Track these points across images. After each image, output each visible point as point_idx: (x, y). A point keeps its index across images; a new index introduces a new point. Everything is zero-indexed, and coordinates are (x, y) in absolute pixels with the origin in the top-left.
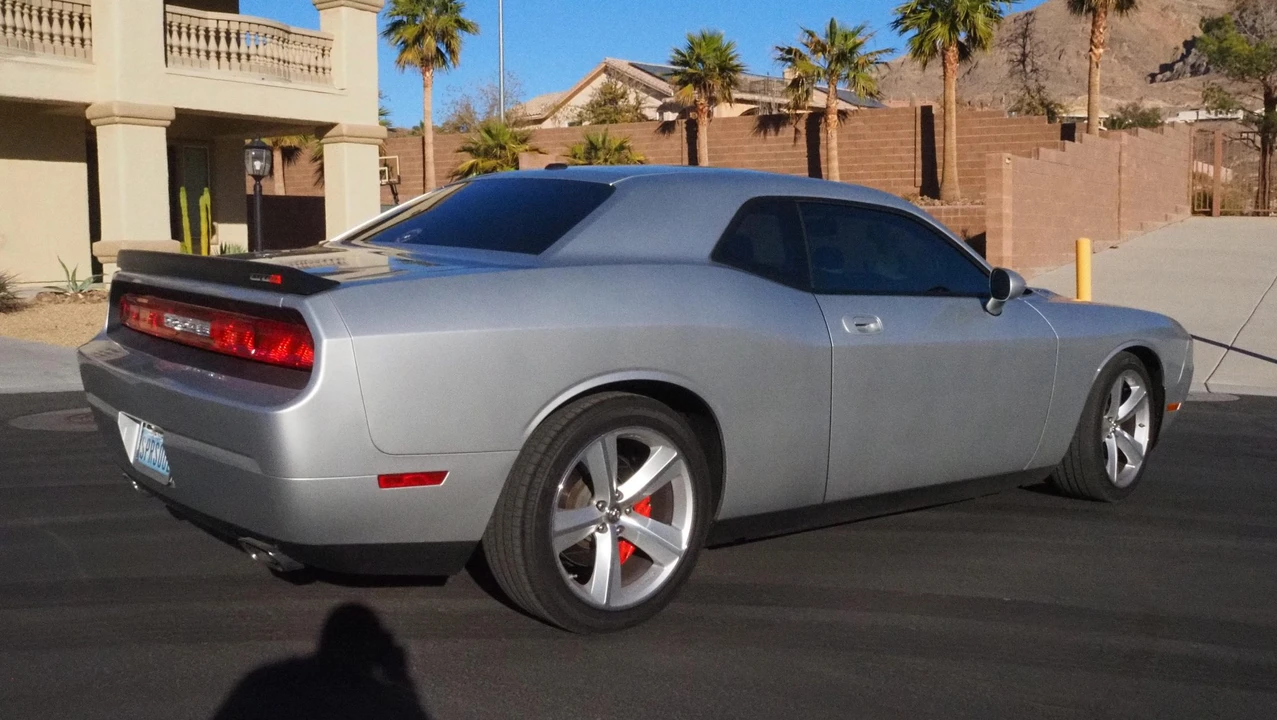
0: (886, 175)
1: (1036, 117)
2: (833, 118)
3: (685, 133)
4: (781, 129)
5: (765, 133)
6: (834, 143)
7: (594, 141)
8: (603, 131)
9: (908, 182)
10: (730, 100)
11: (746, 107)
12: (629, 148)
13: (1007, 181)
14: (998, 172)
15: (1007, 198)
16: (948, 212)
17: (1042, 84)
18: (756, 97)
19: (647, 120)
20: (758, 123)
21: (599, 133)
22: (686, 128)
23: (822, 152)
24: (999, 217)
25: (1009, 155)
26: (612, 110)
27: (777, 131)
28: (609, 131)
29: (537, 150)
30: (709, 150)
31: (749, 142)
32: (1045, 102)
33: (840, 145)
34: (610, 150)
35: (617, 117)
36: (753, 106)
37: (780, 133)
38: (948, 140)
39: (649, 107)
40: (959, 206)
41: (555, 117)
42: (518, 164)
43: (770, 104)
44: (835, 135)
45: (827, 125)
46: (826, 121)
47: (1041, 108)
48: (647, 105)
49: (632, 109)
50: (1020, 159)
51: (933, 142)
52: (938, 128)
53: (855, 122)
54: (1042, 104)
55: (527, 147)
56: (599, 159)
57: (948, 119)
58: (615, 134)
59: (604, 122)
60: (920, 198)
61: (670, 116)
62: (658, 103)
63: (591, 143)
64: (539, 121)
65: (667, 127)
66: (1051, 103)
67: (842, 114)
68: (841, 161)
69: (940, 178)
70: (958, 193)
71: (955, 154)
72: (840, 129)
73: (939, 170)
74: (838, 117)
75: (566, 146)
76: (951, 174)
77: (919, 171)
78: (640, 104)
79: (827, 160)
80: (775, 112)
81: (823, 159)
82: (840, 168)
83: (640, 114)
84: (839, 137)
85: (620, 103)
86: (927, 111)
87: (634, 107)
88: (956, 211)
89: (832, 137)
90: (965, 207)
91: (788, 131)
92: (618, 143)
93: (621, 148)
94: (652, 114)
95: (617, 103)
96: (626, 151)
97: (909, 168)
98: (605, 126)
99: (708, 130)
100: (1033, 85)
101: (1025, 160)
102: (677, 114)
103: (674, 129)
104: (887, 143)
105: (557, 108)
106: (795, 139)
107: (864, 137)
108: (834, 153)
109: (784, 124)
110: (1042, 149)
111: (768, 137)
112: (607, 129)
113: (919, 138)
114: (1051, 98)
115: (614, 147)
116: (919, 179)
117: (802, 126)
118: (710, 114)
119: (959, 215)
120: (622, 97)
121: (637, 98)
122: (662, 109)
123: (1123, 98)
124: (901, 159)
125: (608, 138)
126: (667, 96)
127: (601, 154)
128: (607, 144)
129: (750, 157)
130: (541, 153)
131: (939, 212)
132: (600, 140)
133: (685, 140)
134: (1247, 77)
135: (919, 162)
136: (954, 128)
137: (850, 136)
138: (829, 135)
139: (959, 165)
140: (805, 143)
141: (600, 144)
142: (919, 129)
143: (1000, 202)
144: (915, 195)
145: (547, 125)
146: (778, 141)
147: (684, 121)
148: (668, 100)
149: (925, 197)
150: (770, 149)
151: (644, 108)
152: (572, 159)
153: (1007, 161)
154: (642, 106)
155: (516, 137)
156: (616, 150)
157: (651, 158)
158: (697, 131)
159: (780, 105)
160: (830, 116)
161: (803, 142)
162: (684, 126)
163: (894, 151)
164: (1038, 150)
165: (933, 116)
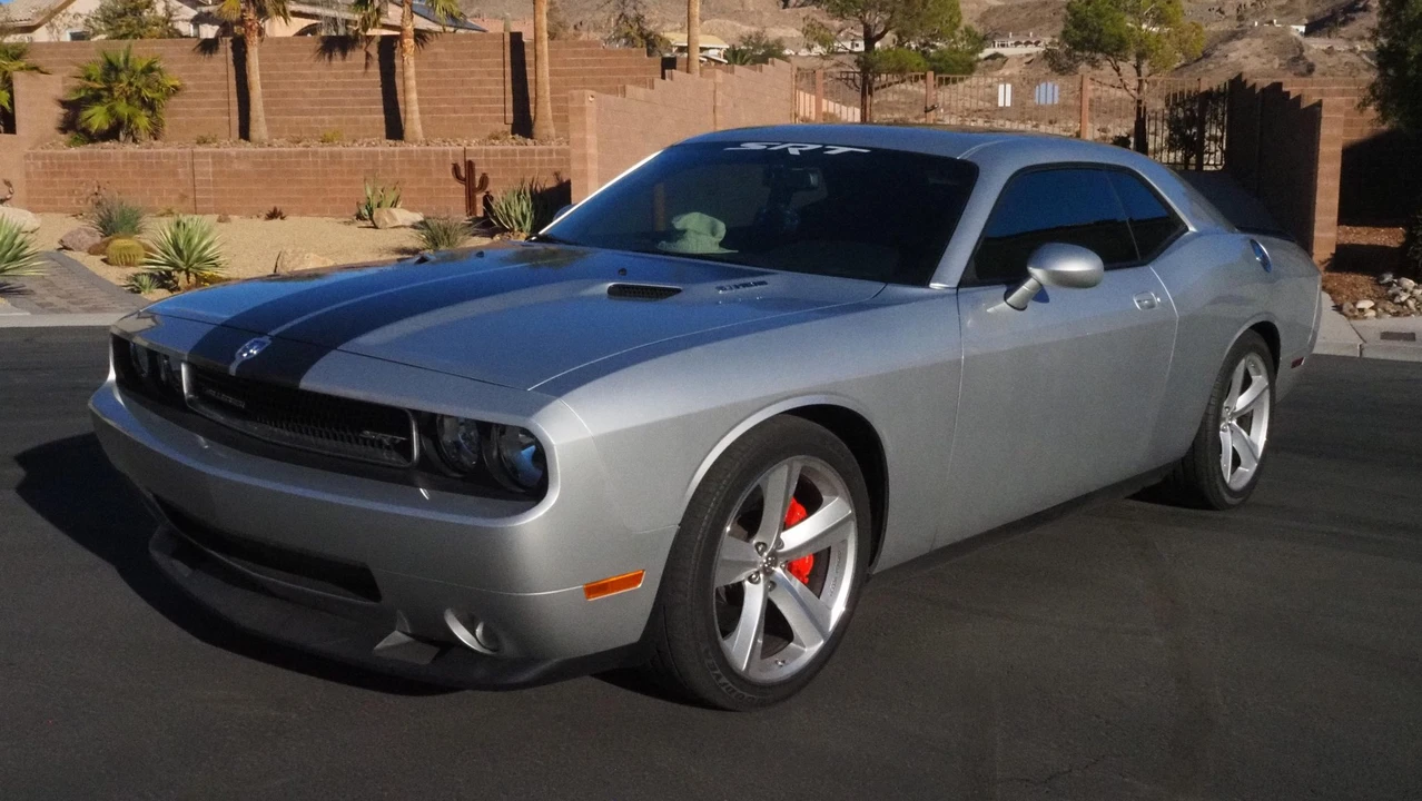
0: (473, 110)
1: (635, 49)
2: (409, 42)
3: (230, 54)
4: (349, 53)
5: (330, 57)
6: (411, 72)
7: (114, 60)
8: (125, 48)
9: (498, 119)
10: (285, 14)
11: (306, 22)
12: (159, 70)
13: (590, 120)
14: (582, 110)
15: (591, 138)
16: (541, 153)
17: (641, 12)
18: (318, 11)
19: (182, 36)
20: (320, 45)
21: (119, 50)
22: (233, 48)
23: (398, 81)
24: (584, 158)
25: (593, 93)
26: (135, 22)
27: (344, 55)
28: (133, 48)
29: (36, 68)
30: (262, 75)
31: (310, 67)
32: (645, 33)
33: (418, 74)
34: (134, 72)
35: (142, 31)
36: (315, 22)
37: (347, 58)
38: (539, 72)
39: (183, 20)
40: (554, 146)
41: (52, 25)
42: (11, 85)
43: (335, 19)
44: (412, 62)
45: (404, 51)
46: (401, 45)
47: (639, 38)
48: (180, 17)
49: (161, 22)
50: (603, 96)
51: (525, 75)
52: (529, 58)
53: (435, 47)
54: (641, 35)
55: (23, 64)
56: (121, 82)
57: (539, 47)
58: (141, 52)
59: (125, 36)
60: (511, 136)
61: (209, 31)
62: (193, 13)
63: (110, 63)
64: (29, 29)
65: (208, 46)
66: (650, 34)
67: (420, 36)
68: (419, 93)
69: (532, 114)
70: (553, 131)
71: (548, 88)
72: (417, 55)
73: (532, 106)
74: (416, 41)
75: (78, 65)
76: (544, 111)
77: (510, 105)
78: (171, 15)
79: (404, 91)
80: (342, 32)
81: (399, 88)
82: (420, 101)
83: (172, 27)
84: (416, 66)
85: (145, 14)
86: (516, 39)
87: (163, 20)
88: (551, 152)
89: (409, 63)
90: (559, 147)
91: (357, 56)
92: (145, 63)
93: (149, 69)
94: (186, 29)
95: (140, 14)
96: (156, 74)
97: (498, 101)
98: (127, 41)
99: (260, 51)
100: (631, 14)
101: (611, 98)
102: (217, 27)
103: (217, 49)
104: (472, 73)
105: (54, 13)
106: (367, 66)
107: (445, 65)
108: (412, 83)
109: (353, 48)
110: (629, 88)
111: (334, 62)
112: (130, 46)
113: (508, 69)
114: (651, 28)
115: (139, 68)
116: (510, 115)
117: (374, 50)
118: (261, 32)
119: (554, 156)
120: (147, 7)
121: (167, 8)
122: (197, 21)
123: (753, 24)
124: (490, 92)
125: (131, 57)
126: (205, 5)
127: (123, 76)
128: (130, 64)
129: (312, 85)
130: (42, 72)
131: (532, 153)
132: (122, 58)
133: (231, 62)
134: (846, 15)
135: (510, 96)
136: (546, 59)
137: (431, 65)
138: (406, 63)
139: (553, 100)
140: (378, 71)
141: (122, 65)
142: (508, 58)
143: (583, 142)
144: (506, 133)
145: (41, 35)
146: (346, 67)
147: (229, 39)
148: (204, 9)
149: (517, 136)
150: (336, 76)
151: (177, 21)
152: (85, 82)
153: (591, 99)
154: (174, 18)
155: (7, 52)
156: (143, 72)
157: (189, 83)
158: (246, 52)
159: (347, 22)
160: (405, 41)
161: (375, 70)
162: (230, 44)
163: (480, 82)
164: (624, 87)
165: (523, 43)
